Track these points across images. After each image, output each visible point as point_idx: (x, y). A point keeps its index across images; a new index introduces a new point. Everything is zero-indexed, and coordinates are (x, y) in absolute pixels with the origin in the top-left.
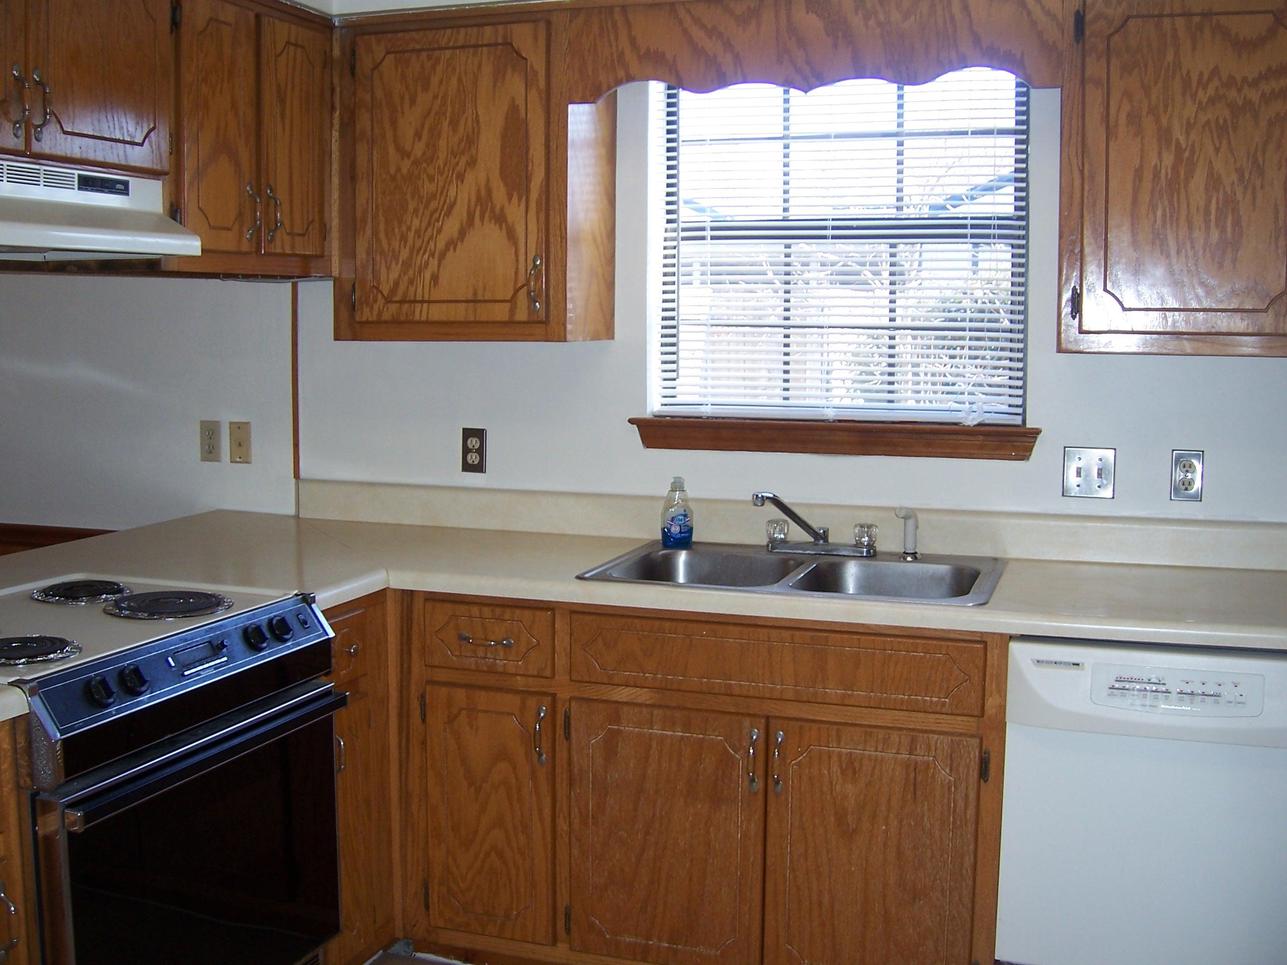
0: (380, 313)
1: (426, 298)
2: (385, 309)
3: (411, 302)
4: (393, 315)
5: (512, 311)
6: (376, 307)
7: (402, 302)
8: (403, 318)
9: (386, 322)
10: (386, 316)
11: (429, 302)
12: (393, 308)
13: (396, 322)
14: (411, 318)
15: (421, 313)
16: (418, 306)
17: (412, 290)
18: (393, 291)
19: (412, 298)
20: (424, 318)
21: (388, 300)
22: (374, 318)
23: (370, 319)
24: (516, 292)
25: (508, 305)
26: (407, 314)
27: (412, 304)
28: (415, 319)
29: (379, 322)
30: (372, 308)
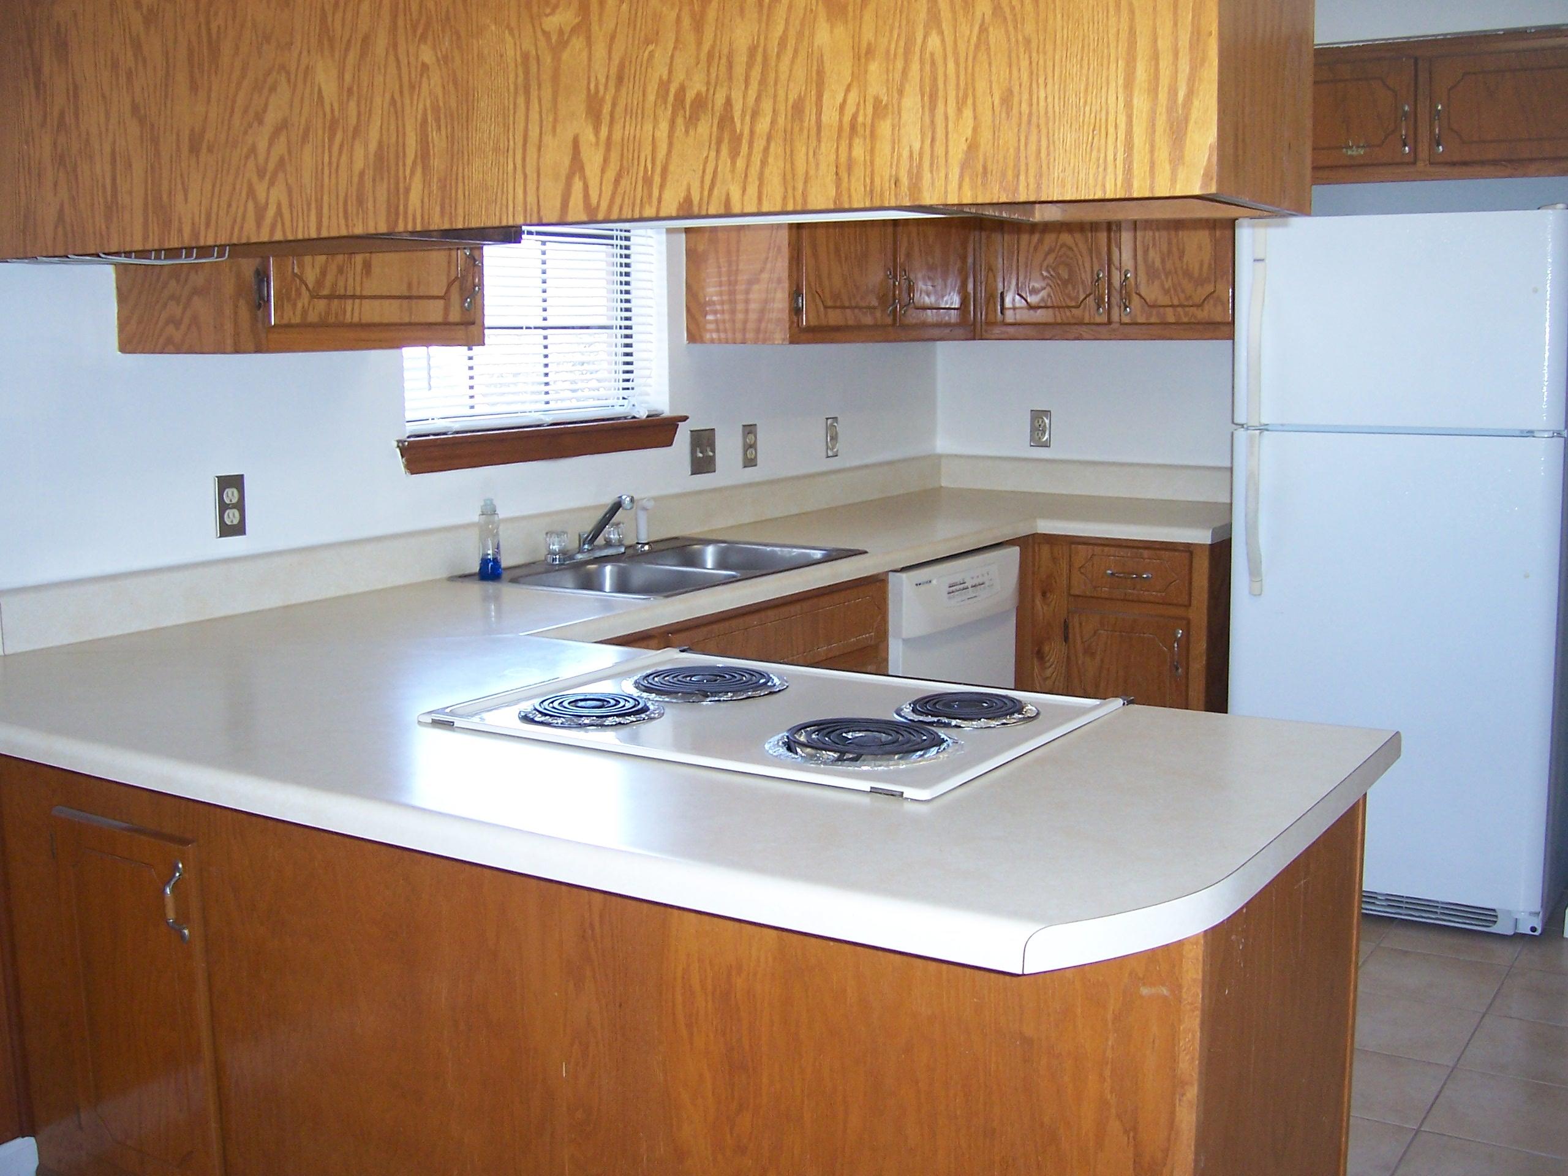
0: (305, 312)
1: (358, 293)
2: (311, 309)
3: (340, 297)
4: (320, 314)
5: (446, 309)
6: (300, 305)
7: (330, 297)
8: (332, 319)
9: (312, 325)
10: (313, 317)
11: (362, 297)
12: (321, 304)
13: (323, 325)
14: (341, 318)
15: (354, 312)
16: (349, 302)
17: (341, 283)
18: (319, 283)
19: (342, 292)
20: (356, 319)
21: (315, 296)
22: (297, 320)
23: (293, 321)
24: (450, 285)
25: (442, 302)
26: (337, 314)
27: (343, 301)
28: (346, 321)
29: (304, 325)
30: (295, 305)
